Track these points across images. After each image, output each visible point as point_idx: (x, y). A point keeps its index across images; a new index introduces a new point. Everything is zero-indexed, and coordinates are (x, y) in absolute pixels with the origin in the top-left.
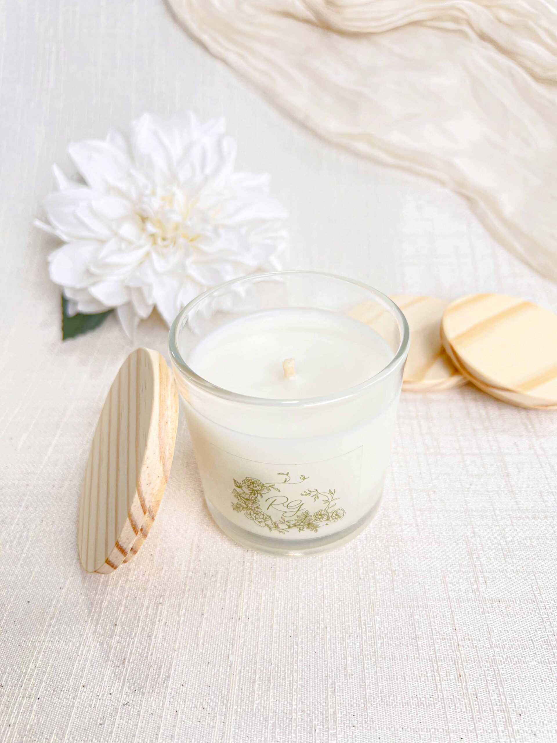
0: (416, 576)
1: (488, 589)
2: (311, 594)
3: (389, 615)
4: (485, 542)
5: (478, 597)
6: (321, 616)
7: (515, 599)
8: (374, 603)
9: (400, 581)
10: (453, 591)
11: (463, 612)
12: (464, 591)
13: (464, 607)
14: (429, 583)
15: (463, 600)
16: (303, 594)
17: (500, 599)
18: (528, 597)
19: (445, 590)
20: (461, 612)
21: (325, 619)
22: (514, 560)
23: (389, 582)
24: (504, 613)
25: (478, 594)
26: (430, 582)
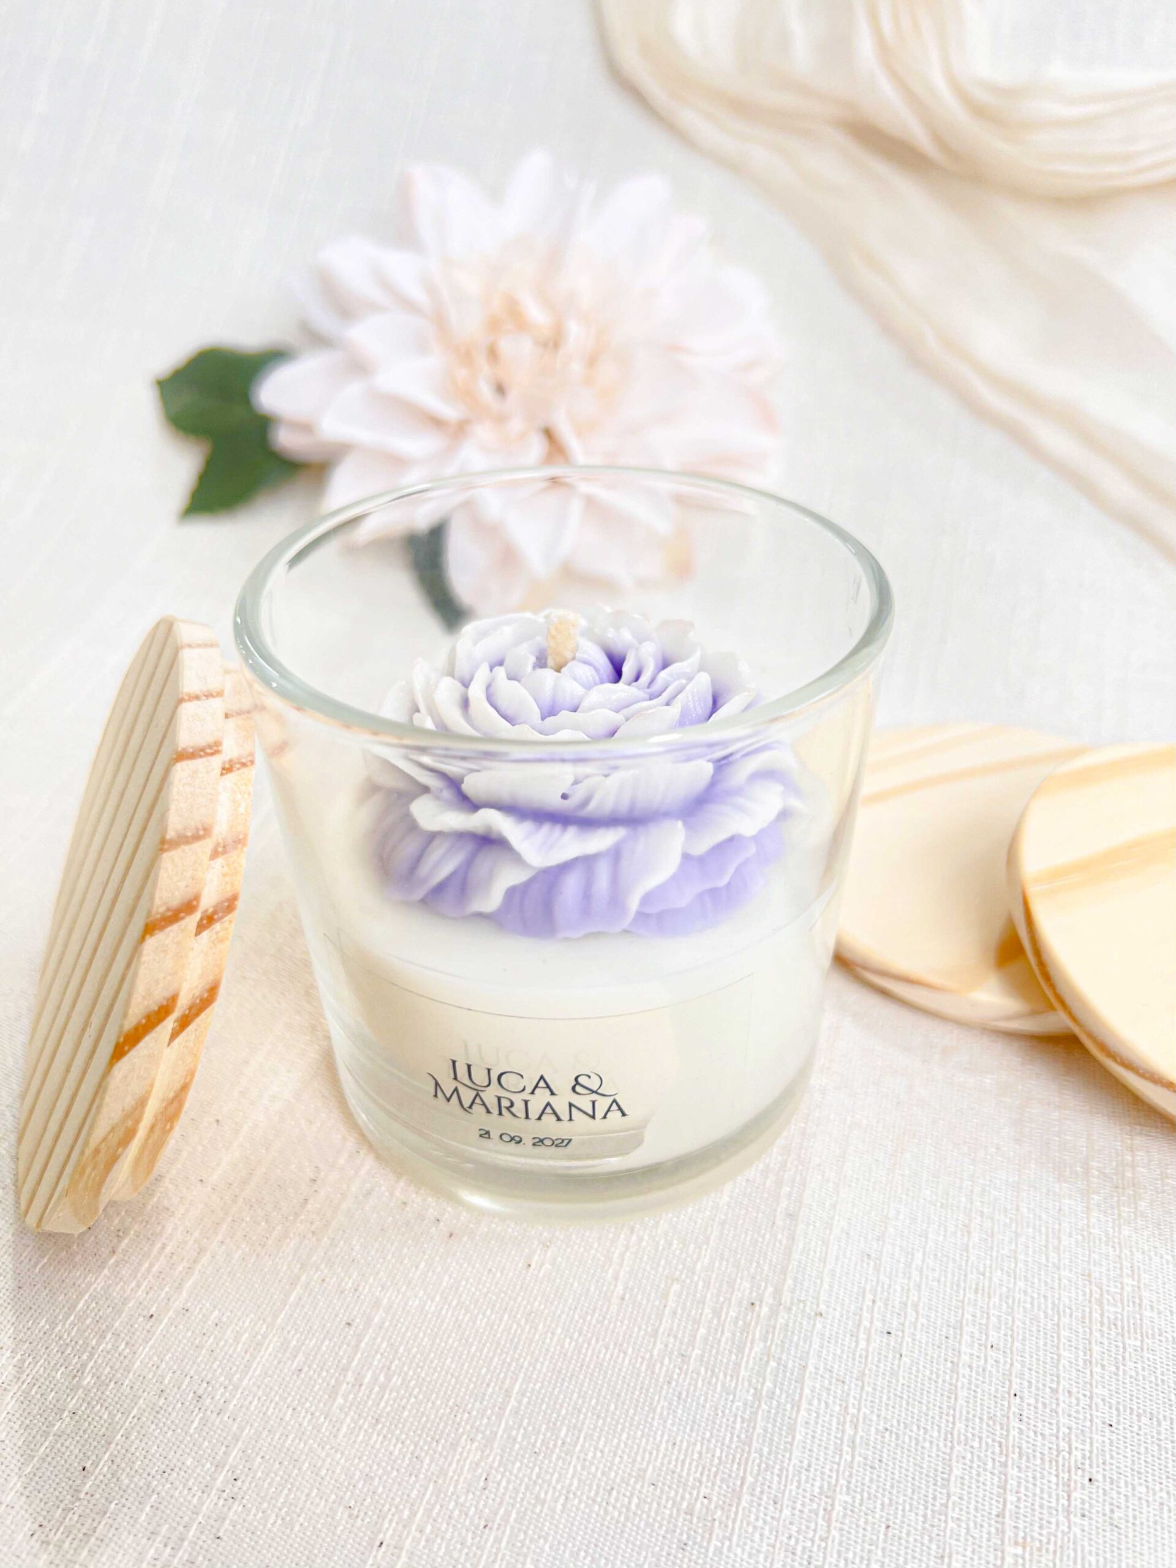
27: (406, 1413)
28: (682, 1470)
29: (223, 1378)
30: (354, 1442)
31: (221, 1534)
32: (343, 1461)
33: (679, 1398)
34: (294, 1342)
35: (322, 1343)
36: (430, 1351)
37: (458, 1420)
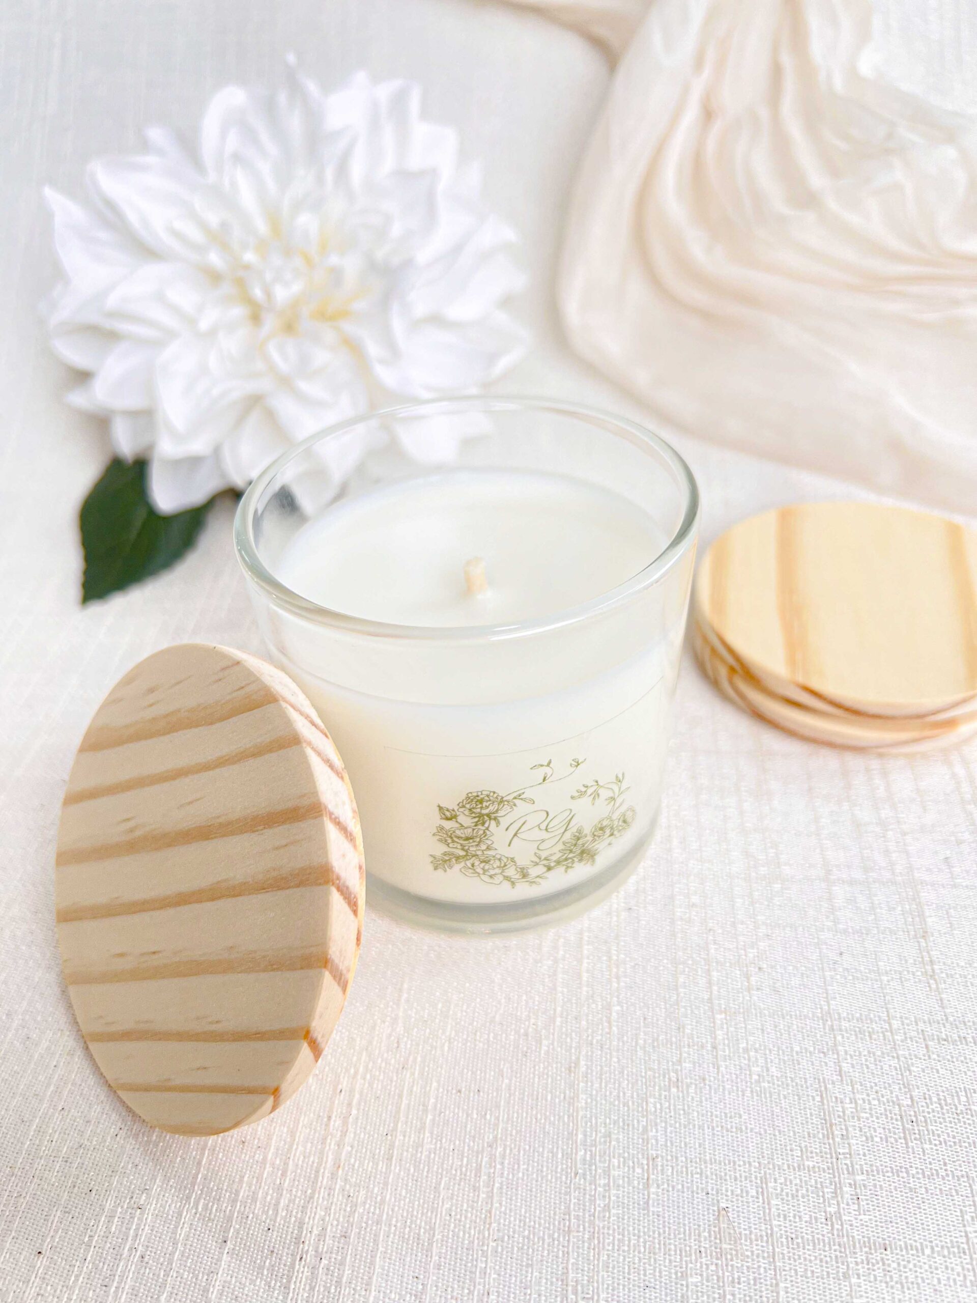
0: (701, 1174)
1: (862, 1217)
2: (465, 1205)
3: (632, 1270)
4: (865, 1096)
5: (838, 1236)
6: (479, 1264)
7: (921, 1243)
8: (601, 1239)
9: (666, 1186)
10: (781, 1219)
11: (800, 1271)
12: (807, 1218)
13: (805, 1259)
14: (729, 1193)
15: (803, 1243)
16: (447, 1206)
17: (887, 1242)
18: (951, 1241)
19: (764, 1213)
20: (796, 1271)
21: (488, 1271)
22: (927, 1146)
23: (641, 1187)
24: (895, 1279)
25: (840, 1227)
26: (732, 1191)
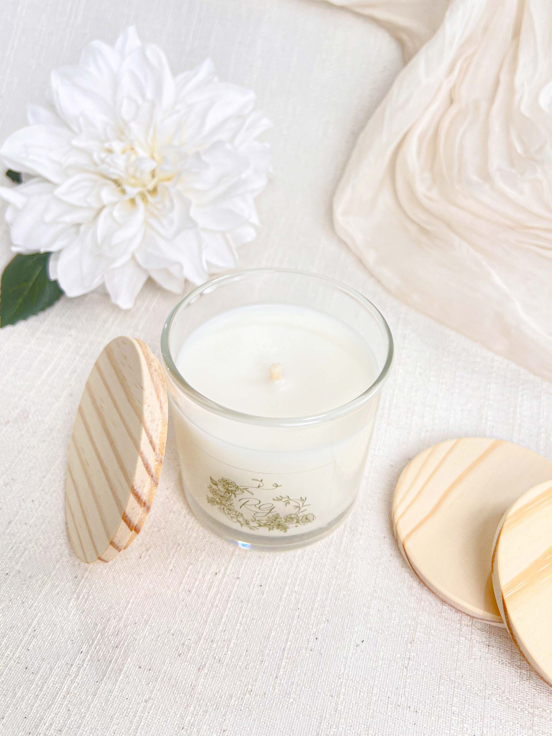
27: (93, 609)
28: (183, 630)
29: (31, 596)
30: (75, 618)
31: (29, 649)
32: (71, 625)
33: (186, 606)
34: (57, 584)
35: (66, 584)
36: (103, 587)
37: (111, 611)
